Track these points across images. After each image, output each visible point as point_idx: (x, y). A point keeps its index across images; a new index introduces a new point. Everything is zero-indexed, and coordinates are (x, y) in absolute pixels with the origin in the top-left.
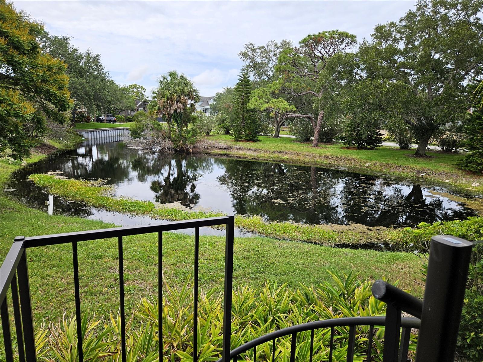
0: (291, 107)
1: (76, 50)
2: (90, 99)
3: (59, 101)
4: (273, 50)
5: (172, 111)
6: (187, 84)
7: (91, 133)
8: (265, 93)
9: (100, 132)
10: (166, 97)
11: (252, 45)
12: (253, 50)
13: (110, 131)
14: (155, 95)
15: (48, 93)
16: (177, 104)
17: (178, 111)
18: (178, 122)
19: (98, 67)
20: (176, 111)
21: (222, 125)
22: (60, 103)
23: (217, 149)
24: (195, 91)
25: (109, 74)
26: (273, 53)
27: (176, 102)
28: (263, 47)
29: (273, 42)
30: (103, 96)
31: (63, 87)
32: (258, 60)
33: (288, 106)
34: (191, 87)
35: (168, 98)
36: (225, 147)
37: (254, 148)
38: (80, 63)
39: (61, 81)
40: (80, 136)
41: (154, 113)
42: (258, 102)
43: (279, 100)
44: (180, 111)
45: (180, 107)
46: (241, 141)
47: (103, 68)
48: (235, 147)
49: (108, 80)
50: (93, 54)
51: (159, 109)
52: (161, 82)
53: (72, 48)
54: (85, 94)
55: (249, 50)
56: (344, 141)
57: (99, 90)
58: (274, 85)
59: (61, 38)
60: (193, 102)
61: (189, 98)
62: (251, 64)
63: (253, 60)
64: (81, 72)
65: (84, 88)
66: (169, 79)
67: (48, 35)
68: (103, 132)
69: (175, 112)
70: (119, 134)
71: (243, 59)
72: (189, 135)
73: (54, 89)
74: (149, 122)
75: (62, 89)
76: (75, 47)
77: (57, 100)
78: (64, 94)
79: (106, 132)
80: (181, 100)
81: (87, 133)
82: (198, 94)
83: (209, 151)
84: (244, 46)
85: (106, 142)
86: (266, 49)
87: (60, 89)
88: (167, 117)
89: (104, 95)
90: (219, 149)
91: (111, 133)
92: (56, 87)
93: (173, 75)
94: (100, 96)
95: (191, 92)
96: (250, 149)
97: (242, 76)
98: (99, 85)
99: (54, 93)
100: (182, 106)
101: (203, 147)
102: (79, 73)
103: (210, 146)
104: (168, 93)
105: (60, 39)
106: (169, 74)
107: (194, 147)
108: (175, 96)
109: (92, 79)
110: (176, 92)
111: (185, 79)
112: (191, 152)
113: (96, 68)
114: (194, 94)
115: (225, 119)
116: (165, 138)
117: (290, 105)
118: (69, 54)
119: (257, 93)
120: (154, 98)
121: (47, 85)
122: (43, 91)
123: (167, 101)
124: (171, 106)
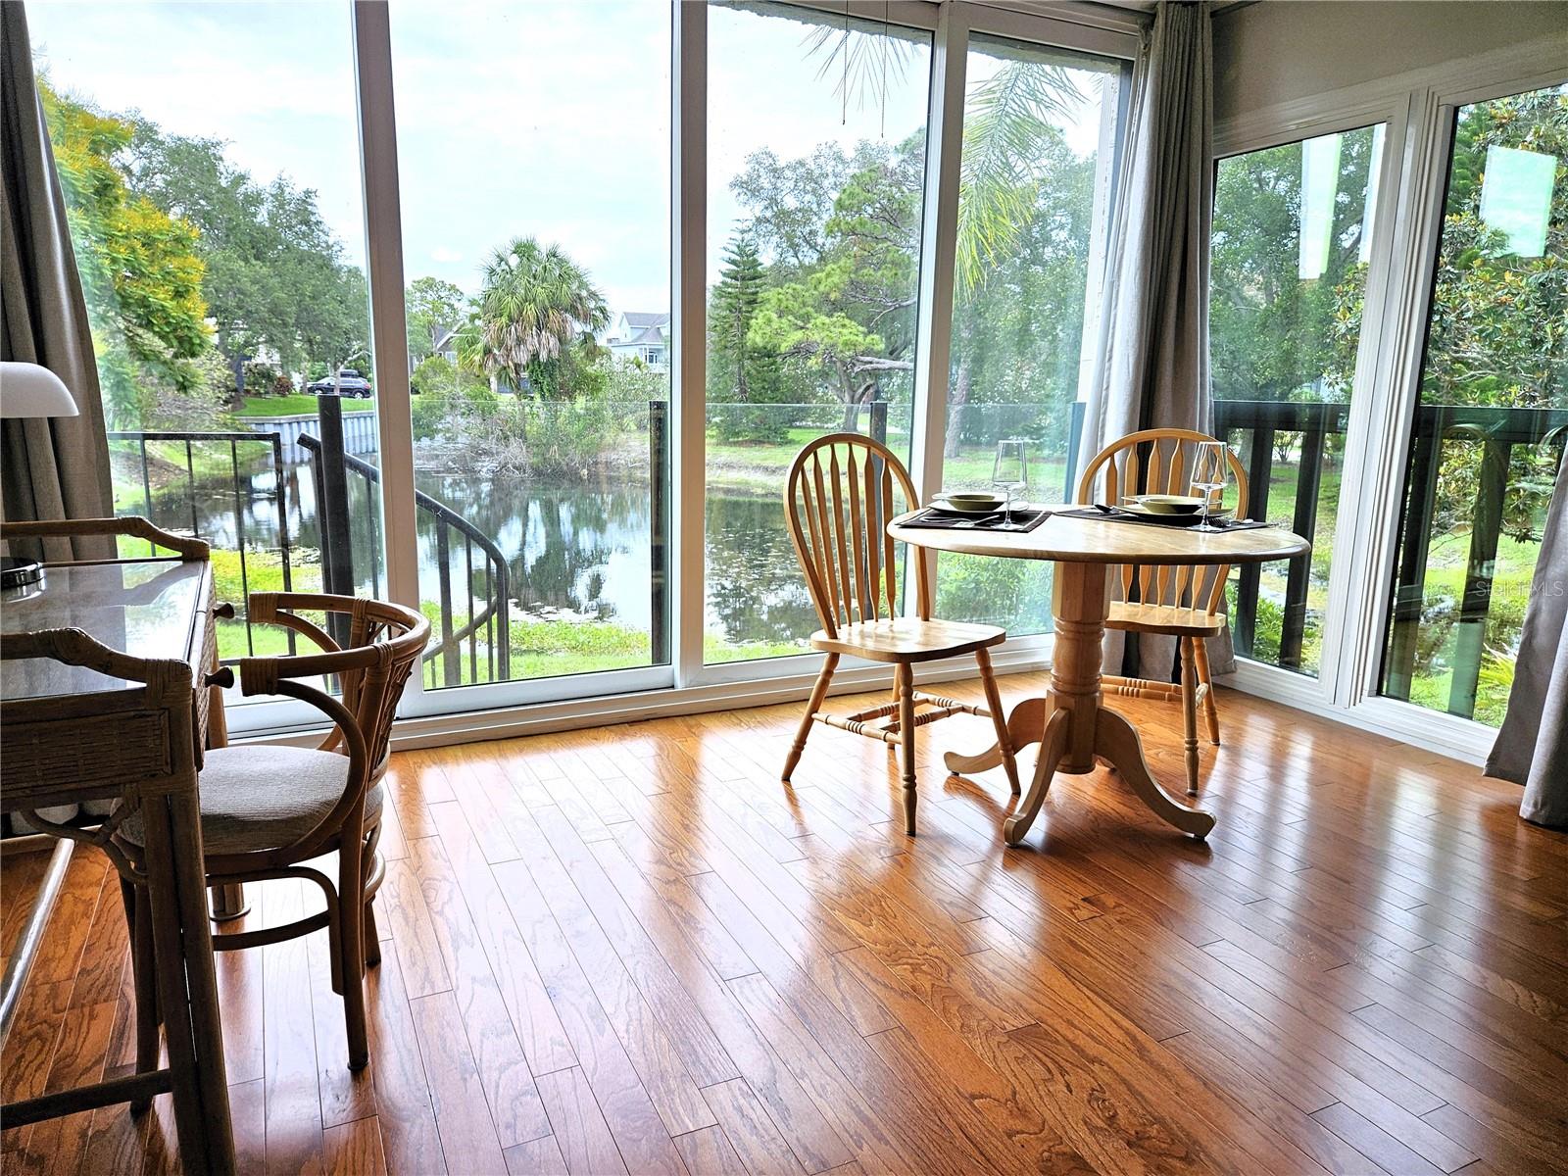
0: (868, 339)
1: (241, 179)
2: (284, 324)
3: (175, 330)
4: (830, 170)
5: (523, 357)
6: (567, 275)
7: (291, 428)
8: (800, 300)
10: (505, 314)
11: (768, 155)
12: (775, 171)
14: (476, 310)
15: (146, 307)
16: (538, 335)
17: (543, 356)
18: (543, 389)
19: (310, 227)
20: (535, 356)
22: (179, 333)
24: (593, 295)
25: (342, 249)
26: (832, 179)
27: (534, 328)
28: (802, 164)
29: (830, 147)
30: (326, 315)
31: (187, 291)
32: (790, 202)
33: (860, 338)
34: (582, 285)
35: (511, 319)
37: (770, 463)
38: (254, 215)
39: (180, 274)
41: (472, 362)
42: (775, 325)
43: (835, 319)
44: (549, 356)
45: (547, 345)
46: (735, 444)
47: (326, 230)
48: (717, 461)
49: (340, 268)
50: (296, 190)
51: (487, 351)
52: (492, 272)
53: (230, 171)
54: (271, 311)
55: (762, 172)
57: (313, 298)
58: (828, 275)
59: (195, 143)
60: (588, 329)
61: (576, 316)
62: (769, 214)
63: (773, 201)
64: (257, 246)
65: (265, 290)
66: (514, 261)
67: (156, 133)
69: (533, 361)
71: (743, 198)
72: (577, 427)
73: (161, 297)
74: (458, 390)
75: (181, 296)
76: (240, 170)
77: (168, 324)
78: (189, 309)
80: (551, 324)
81: (278, 428)
82: (604, 305)
83: (639, 474)
84: (746, 160)
86: (813, 167)
87: (178, 294)
88: (513, 375)
89: (327, 311)
92: (167, 291)
93: (525, 250)
94: (316, 316)
95: (580, 299)
96: (758, 467)
97: (736, 250)
98: (313, 282)
99: (162, 306)
100: (553, 342)
101: (623, 462)
102: (253, 248)
103: (643, 460)
104: (512, 304)
105: (195, 147)
106: (513, 247)
107: (595, 463)
108: (531, 311)
109: (290, 265)
110: (534, 301)
111: (561, 262)
112: (585, 477)
113: (304, 233)
114: (592, 305)
116: (506, 438)
117: (865, 335)
118: (221, 190)
119: (774, 301)
120: (473, 318)
121: (141, 286)
122: (131, 301)
123: (508, 326)
124: (520, 341)
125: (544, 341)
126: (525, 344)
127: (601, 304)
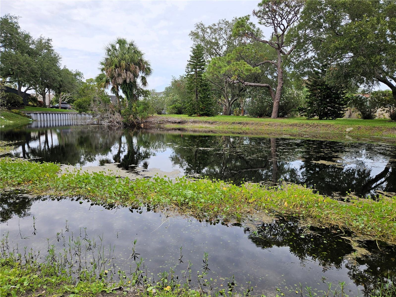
4: (224, 28)
5: (120, 81)
6: (137, 52)
7: (40, 115)
8: (222, 61)
9: (51, 115)
10: (114, 65)
11: (202, 24)
12: (204, 30)
13: (62, 114)
14: (103, 66)
16: (126, 73)
17: (128, 81)
18: (127, 94)
20: (125, 81)
21: (173, 105)
23: (170, 124)
24: (146, 63)
26: (224, 31)
27: (125, 70)
28: (214, 26)
29: (224, 21)
35: (116, 66)
36: (179, 121)
40: (28, 117)
41: (102, 86)
44: (130, 81)
45: (129, 77)
48: (190, 121)
51: (107, 81)
52: (109, 50)
55: (200, 30)
56: (302, 113)
60: (144, 75)
61: (140, 69)
64: (29, 53)
66: (117, 46)
68: (54, 115)
69: (124, 83)
70: (72, 118)
71: (193, 39)
72: (140, 108)
79: (58, 115)
80: (131, 69)
81: (35, 115)
82: (150, 66)
83: (162, 126)
84: (195, 26)
85: (57, 125)
88: (116, 90)
89: (52, 74)
90: (173, 123)
91: (63, 117)
93: (122, 42)
94: (48, 75)
96: (206, 122)
101: (156, 121)
103: (163, 121)
104: (116, 60)
106: (117, 41)
107: (146, 122)
108: (123, 63)
110: (125, 60)
112: (143, 127)
114: (145, 66)
115: (177, 101)
116: (114, 112)
123: (115, 69)
124: (119, 75)
125: (128, 75)
126: (121, 76)
127: (148, 66)
